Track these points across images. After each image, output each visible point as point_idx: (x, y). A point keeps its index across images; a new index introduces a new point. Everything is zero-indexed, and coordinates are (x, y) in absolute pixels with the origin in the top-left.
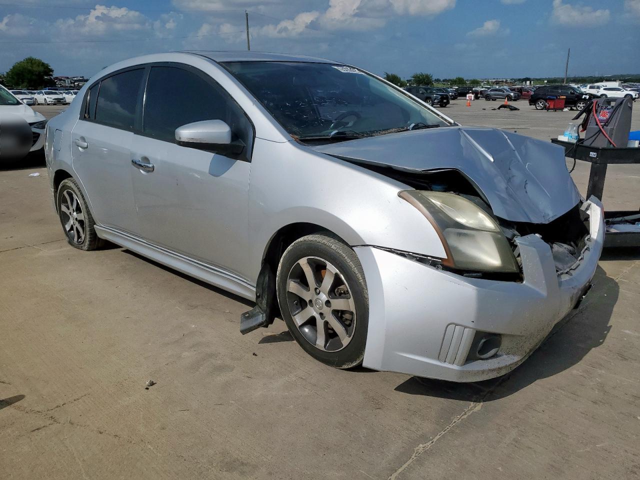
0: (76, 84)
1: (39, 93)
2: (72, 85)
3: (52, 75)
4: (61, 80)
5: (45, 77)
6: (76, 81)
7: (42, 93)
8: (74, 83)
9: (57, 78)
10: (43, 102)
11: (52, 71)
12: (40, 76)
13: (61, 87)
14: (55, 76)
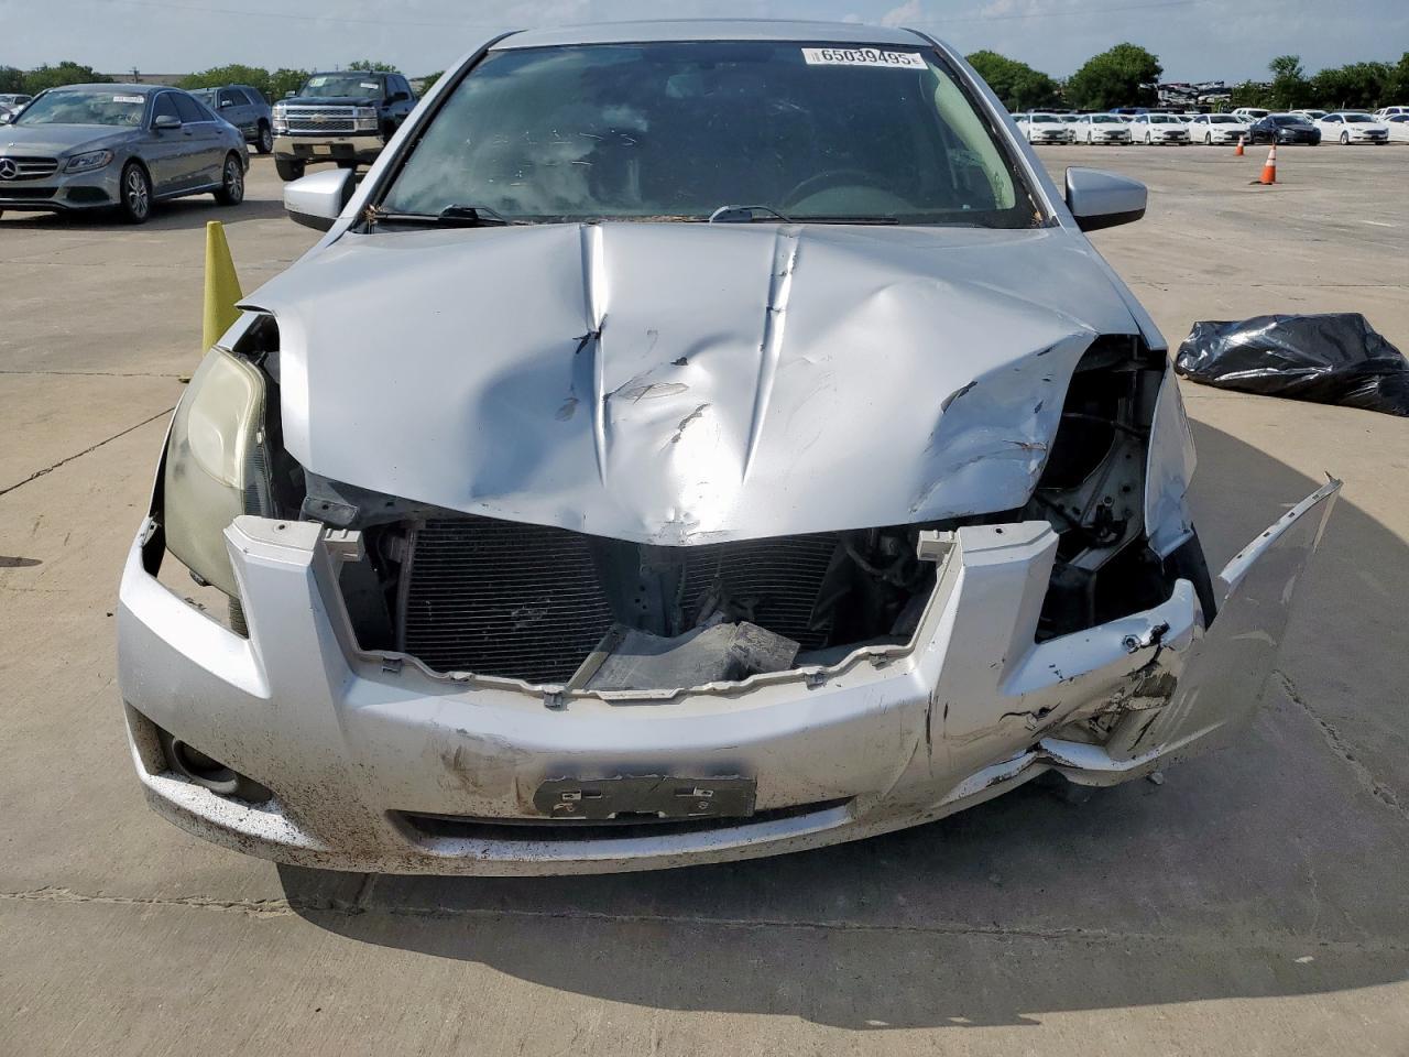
0: (1200, 98)
1: (1139, 120)
2: (1192, 102)
3: (1156, 81)
4: (1171, 90)
5: (1142, 86)
6: (1202, 93)
7: (1145, 119)
8: (1196, 97)
9: (1164, 87)
10: (1142, 138)
11: (1159, 71)
12: (1131, 83)
13: (1167, 106)
14: (1164, 83)
